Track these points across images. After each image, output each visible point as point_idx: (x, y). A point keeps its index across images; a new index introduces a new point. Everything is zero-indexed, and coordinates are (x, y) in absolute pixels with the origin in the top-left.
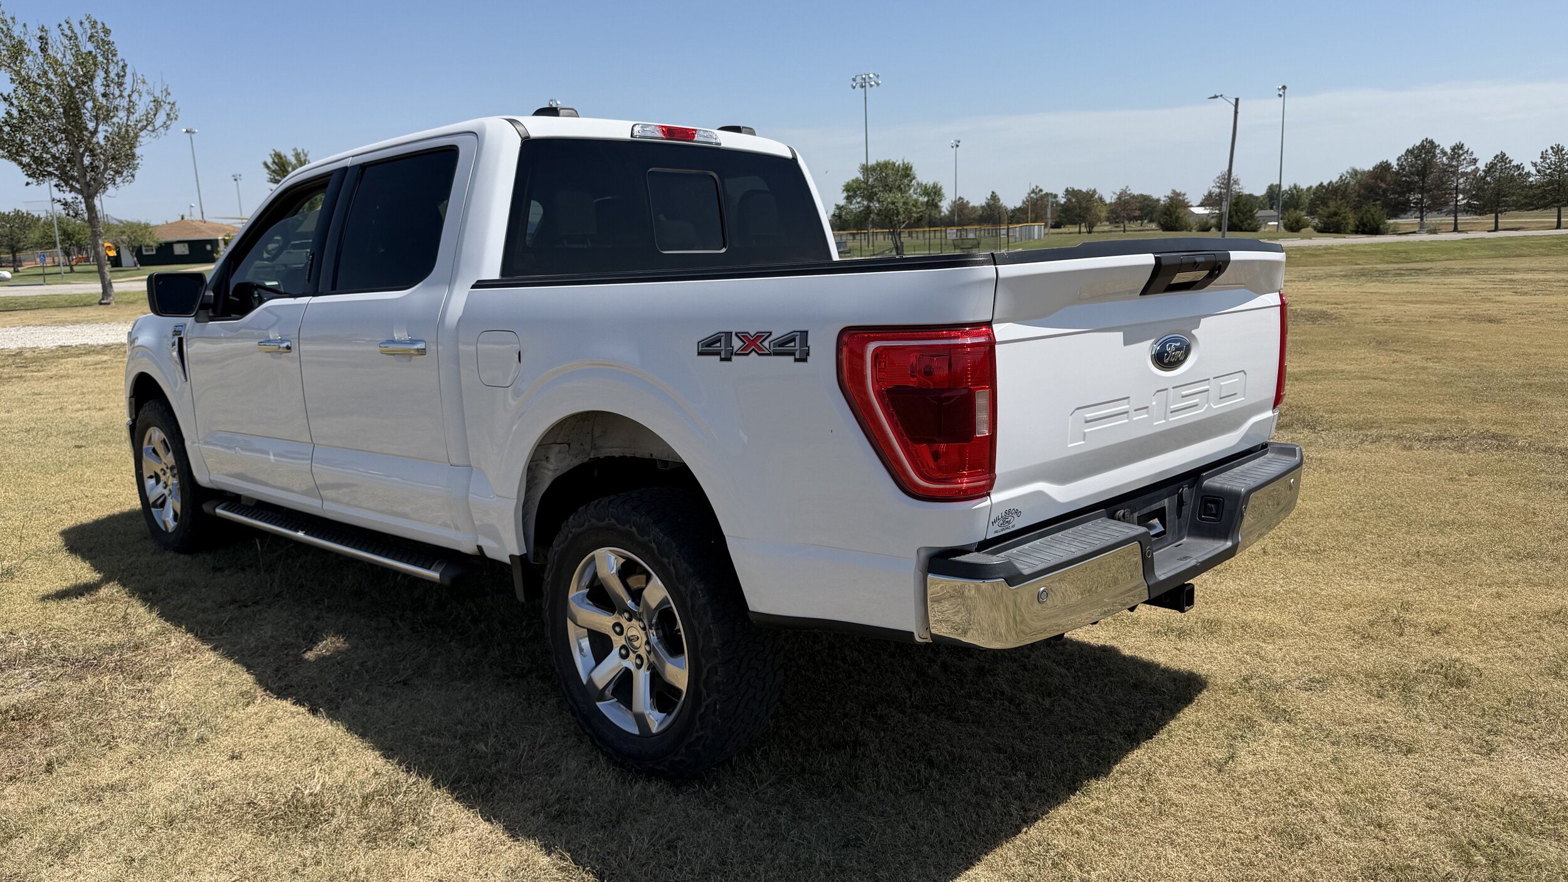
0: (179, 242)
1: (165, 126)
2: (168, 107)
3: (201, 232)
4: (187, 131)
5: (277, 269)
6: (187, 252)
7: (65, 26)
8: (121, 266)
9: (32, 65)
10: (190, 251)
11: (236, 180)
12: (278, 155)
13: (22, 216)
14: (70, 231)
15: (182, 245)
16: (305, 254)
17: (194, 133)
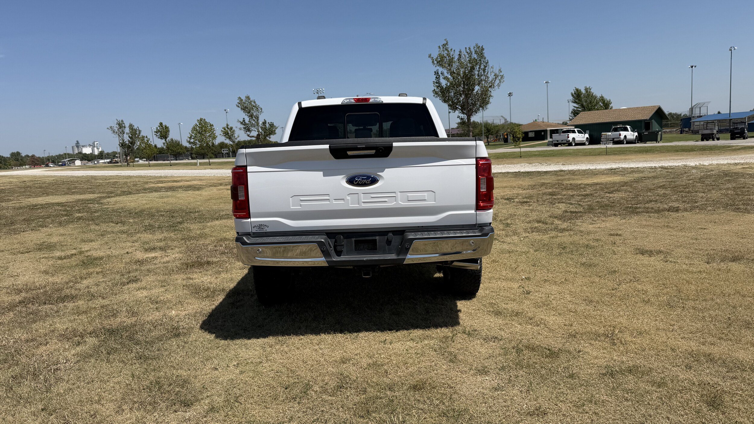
0: (531, 131)
1: (499, 85)
2: (500, 77)
3: (541, 126)
4: (546, 82)
5: (554, 142)
6: (534, 136)
7: (468, 49)
8: (507, 142)
9: (455, 65)
10: (535, 135)
11: (568, 102)
12: (577, 90)
13: (475, 123)
14: (489, 129)
15: (532, 133)
16: (567, 135)
17: (549, 83)
